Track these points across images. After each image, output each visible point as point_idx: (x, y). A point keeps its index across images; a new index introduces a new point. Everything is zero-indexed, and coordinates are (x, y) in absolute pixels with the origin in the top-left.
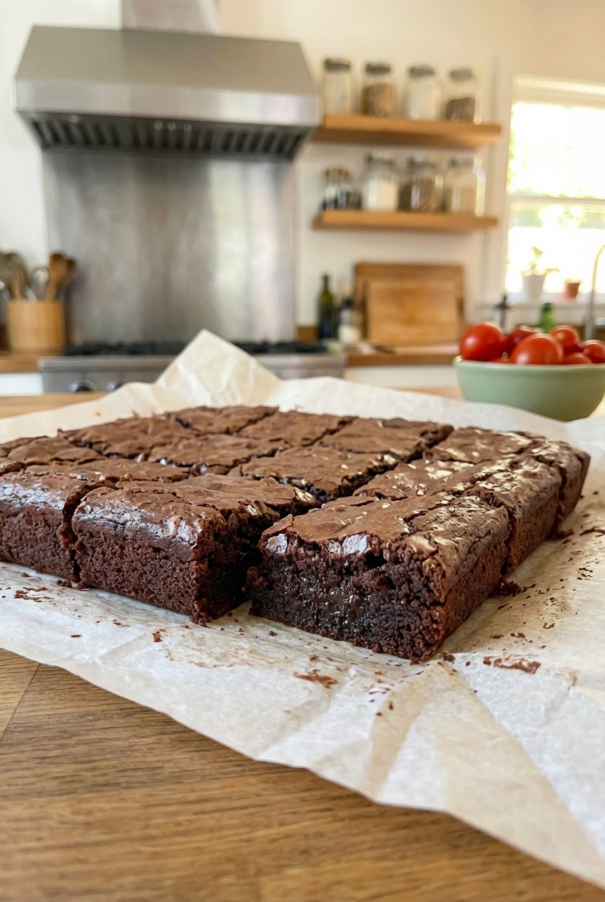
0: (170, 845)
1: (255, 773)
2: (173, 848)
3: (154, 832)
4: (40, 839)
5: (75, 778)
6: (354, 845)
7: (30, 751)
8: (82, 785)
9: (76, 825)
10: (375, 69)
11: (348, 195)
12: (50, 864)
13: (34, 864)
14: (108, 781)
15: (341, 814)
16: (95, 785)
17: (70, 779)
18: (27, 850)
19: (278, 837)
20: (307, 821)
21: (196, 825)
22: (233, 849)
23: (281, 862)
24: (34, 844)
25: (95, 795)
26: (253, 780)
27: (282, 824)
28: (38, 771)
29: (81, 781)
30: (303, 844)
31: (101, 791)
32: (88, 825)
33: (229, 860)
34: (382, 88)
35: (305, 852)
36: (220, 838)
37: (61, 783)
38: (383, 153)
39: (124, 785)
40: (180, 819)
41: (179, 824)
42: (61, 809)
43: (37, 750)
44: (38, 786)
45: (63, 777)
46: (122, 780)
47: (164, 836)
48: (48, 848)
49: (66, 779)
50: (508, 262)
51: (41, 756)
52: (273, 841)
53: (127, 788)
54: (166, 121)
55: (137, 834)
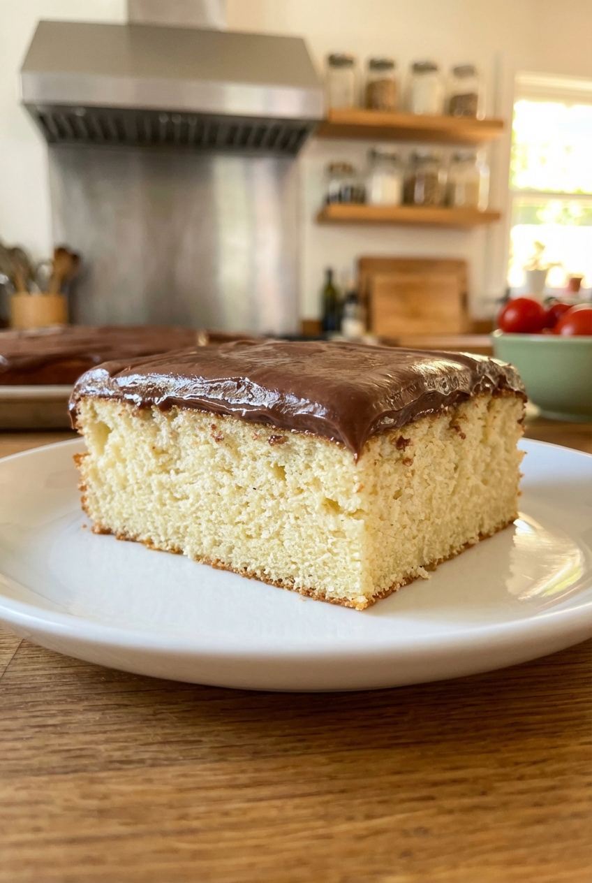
0: (219, 841)
1: (324, 750)
2: (222, 845)
3: (195, 824)
4: (37, 829)
5: (84, 753)
6: (472, 845)
7: (26, 718)
8: (94, 761)
9: (88, 813)
10: (379, 65)
11: (352, 190)
12: (52, 864)
13: (28, 863)
14: (126, 756)
15: (448, 803)
16: (111, 762)
17: (78, 753)
18: (19, 845)
19: (364, 833)
20: (401, 812)
21: (254, 815)
22: (307, 848)
23: (376, 867)
24: (29, 836)
25: (111, 773)
26: (322, 759)
27: (369, 817)
28: (34, 743)
29: (93, 756)
30: (403, 843)
31: (119, 769)
32: (102, 813)
33: (301, 862)
34: (385, 83)
35: (406, 854)
36: (286, 833)
37: (66, 758)
38: (387, 148)
39: (149, 762)
40: (228, 807)
41: (226, 814)
42: (64, 791)
43: (34, 717)
44: (35, 762)
45: (69, 751)
46: (146, 756)
47: (211, 829)
48: (48, 842)
49: (73, 754)
50: (511, 256)
51: (40, 724)
52: (360, 838)
53: (153, 766)
54: (171, 113)
55: (169, 825)
